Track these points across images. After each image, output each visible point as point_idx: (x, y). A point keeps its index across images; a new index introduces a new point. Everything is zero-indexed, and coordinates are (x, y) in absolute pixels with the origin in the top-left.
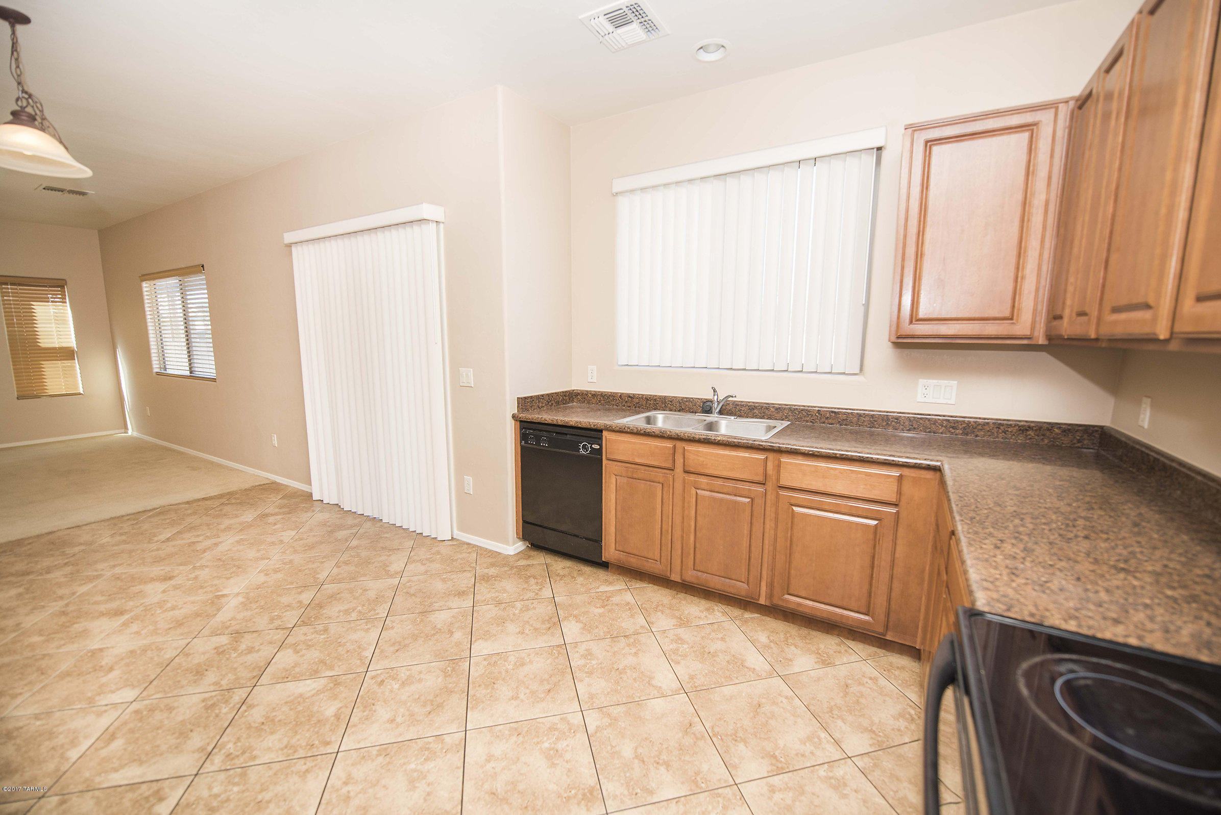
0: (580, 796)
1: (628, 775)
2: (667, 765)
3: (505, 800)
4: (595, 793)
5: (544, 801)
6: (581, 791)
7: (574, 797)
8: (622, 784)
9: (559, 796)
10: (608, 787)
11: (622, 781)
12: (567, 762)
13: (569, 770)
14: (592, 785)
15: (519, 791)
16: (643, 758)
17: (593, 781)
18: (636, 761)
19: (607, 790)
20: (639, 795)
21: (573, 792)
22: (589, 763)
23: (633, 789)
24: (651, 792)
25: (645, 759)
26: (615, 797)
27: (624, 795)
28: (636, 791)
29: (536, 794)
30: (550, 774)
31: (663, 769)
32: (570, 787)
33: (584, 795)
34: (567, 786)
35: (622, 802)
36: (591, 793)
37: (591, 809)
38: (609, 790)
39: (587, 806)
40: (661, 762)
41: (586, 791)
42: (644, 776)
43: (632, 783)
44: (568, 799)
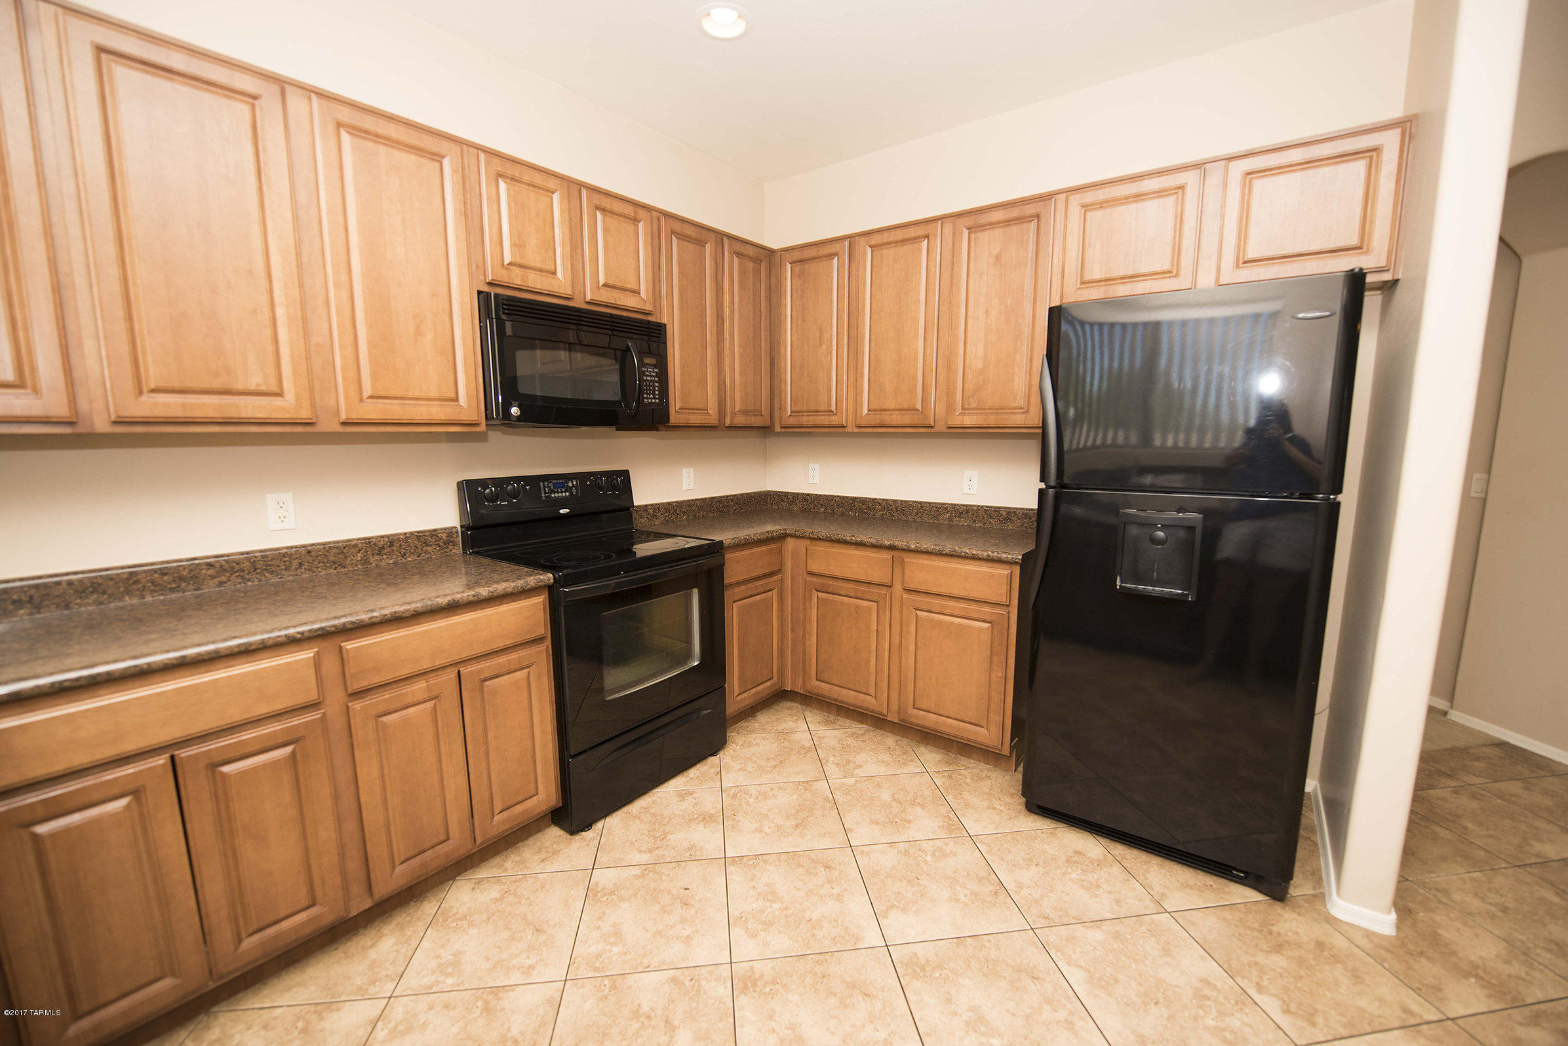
0: (759, 984)
1: (694, 1005)
2: (636, 1014)
3: (852, 986)
4: (741, 985)
5: (803, 981)
6: (758, 989)
7: (767, 983)
8: (705, 994)
9: (785, 986)
10: (724, 991)
11: (705, 996)
12: (774, 1031)
13: (771, 1017)
14: (743, 996)
15: (835, 995)
16: (665, 1027)
17: (742, 1000)
18: (676, 1023)
19: (726, 987)
20: (689, 978)
21: (768, 989)
22: (742, 1026)
23: (694, 986)
24: (673, 980)
25: (662, 1024)
26: (718, 979)
27: (707, 980)
28: (690, 983)
29: (813, 990)
30: (797, 1015)
31: (645, 1008)
32: (771, 996)
33: (755, 985)
34: (775, 997)
35: (711, 972)
36: (746, 987)
37: (748, 968)
38: (723, 987)
39: (753, 973)
40: (642, 1019)
41: (751, 989)
42: (673, 1001)
43: (692, 994)
44: (774, 982)
